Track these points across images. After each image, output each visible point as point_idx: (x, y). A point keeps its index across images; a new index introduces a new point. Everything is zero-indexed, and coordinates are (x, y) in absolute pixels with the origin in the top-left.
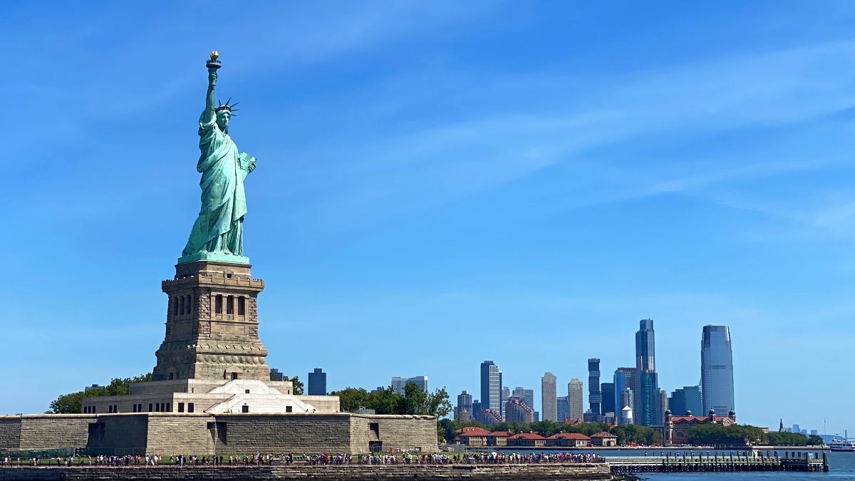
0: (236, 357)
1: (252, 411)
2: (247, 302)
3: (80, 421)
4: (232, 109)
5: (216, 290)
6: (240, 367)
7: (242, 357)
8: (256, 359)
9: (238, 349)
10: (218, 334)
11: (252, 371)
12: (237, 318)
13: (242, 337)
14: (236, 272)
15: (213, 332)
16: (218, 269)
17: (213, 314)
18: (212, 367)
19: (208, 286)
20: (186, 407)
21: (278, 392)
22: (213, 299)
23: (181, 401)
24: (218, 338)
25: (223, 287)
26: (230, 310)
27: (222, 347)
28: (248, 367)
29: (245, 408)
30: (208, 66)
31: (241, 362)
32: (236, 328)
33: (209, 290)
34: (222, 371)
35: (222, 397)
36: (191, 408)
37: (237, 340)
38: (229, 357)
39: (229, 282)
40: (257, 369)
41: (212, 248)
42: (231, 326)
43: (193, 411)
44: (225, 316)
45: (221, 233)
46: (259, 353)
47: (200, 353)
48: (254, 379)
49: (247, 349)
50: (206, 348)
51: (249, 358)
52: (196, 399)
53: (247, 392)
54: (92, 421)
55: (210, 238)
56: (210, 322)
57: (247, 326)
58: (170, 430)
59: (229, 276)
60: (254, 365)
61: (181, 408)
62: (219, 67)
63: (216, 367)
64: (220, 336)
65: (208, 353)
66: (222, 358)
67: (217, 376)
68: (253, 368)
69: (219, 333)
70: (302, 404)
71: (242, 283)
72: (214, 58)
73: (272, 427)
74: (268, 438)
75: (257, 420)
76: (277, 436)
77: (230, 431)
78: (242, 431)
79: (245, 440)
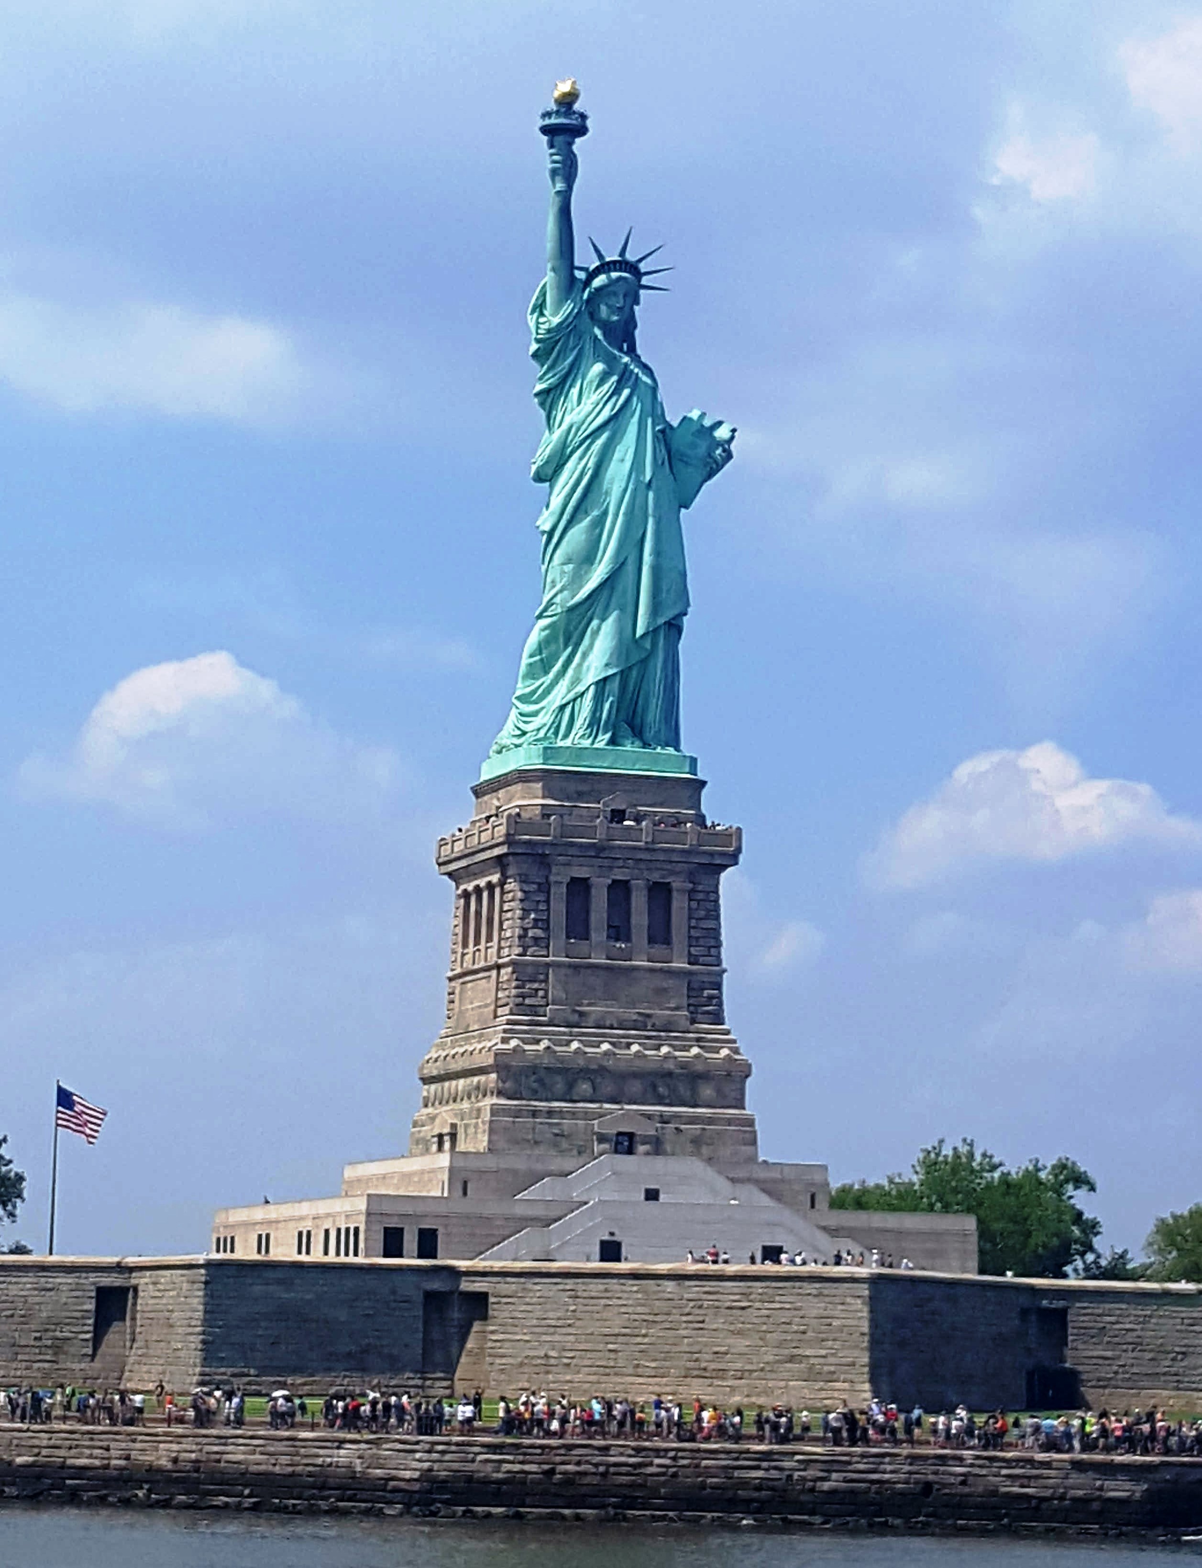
0: (636, 1085)
1: (632, 1258)
2: (679, 904)
3: (70, 1279)
5: (568, 863)
6: (649, 1117)
7: (659, 1082)
8: (708, 1089)
9: (644, 1053)
10: (572, 1007)
11: (696, 1130)
14: (644, 803)
15: (557, 1003)
16: (580, 795)
17: (558, 939)
18: (550, 1113)
19: (540, 851)
20: (410, 1242)
21: (765, 1200)
22: (559, 893)
23: (393, 1223)
24: (576, 1018)
25: (593, 853)
26: (620, 930)
27: (581, 1049)
28: (677, 1116)
29: (611, 1249)
31: (659, 1099)
32: (642, 987)
33: (546, 863)
34: (583, 1128)
35: (539, 1211)
36: (428, 1244)
37: (645, 1024)
40: (711, 1122)
41: (563, 726)
42: (620, 982)
43: (432, 1256)
44: (599, 949)
45: (596, 676)
46: (720, 1069)
48: (697, 1153)
49: (673, 1055)
50: (531, 1052)
51: (683, 1085)
52: (447, 1217)
53: (652, 1195)
54: (107, 1280)
55: (566, 697)
56: (548, 966)
57: (680, 982)
58: (283, 1314)
59: (618, 816)
60: (702, 1110)
61: (393, 1242)
62: (582, 131)
63: (561, 1114)
64: (582, 1014)
65: (535, 1069)
66: (585, 1085)
67: (565, 1145)
68: (693, 1120)
69: (580, 1005)
70: (823, 1241)
71: (661, 841)
72: (566, 103)
73: (623, 1310)
74: (611, 1347)
75: (581, 1287)
76: (639, 1340)
77: (499, 1321)
78: (535, 1322)
79: (542, 1354)
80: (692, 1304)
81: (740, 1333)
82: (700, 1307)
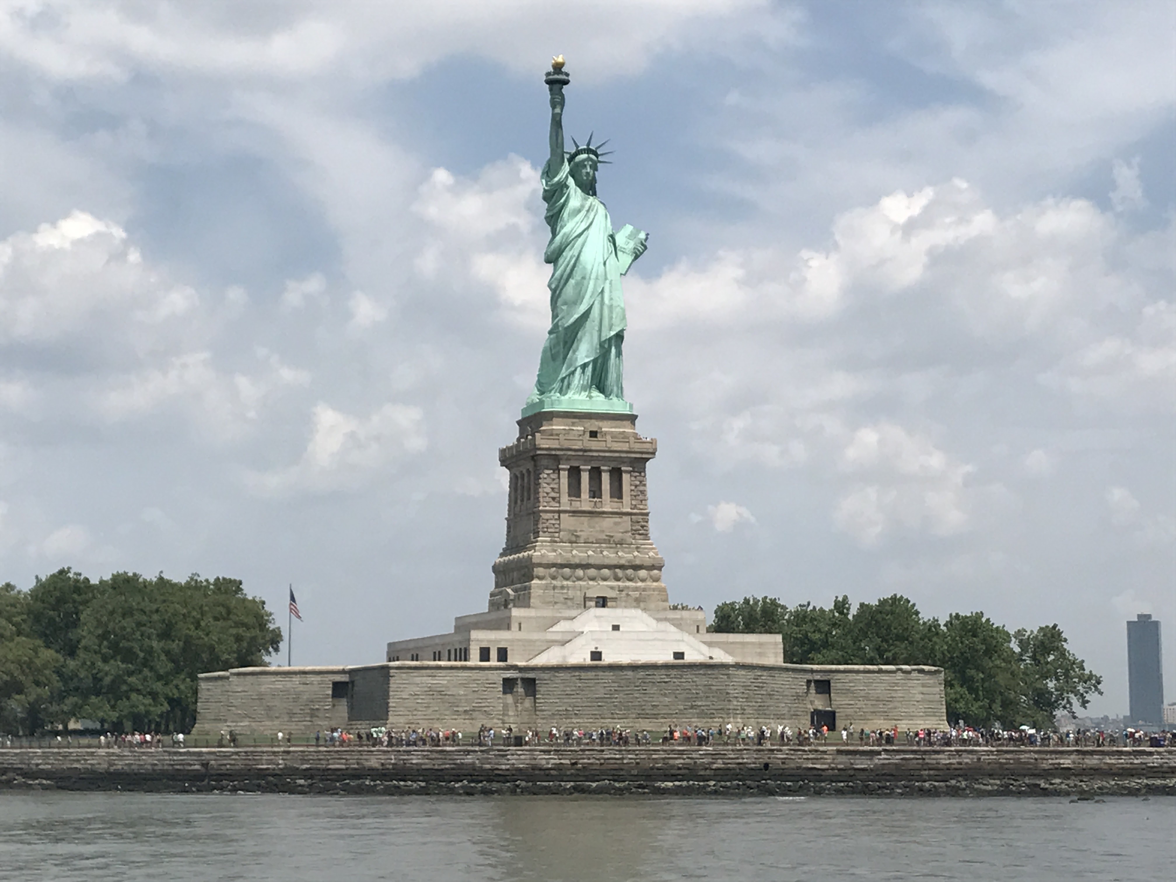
0: (606, 572)
1: (608, 659)
2: (626, 478)
3: (318, 678)
4: (599, 152)
5: (568, 459)
6: (612, 588)
7: (617, 570)
8: (643, 573)
9: (610, 556)
10: (573, 533)
11: (637, 594)
12: (608, 504)
13: (618, 536)
14: (606, 427)
15: (564, 530)
16: (573, 424)
17: (565, 498)
18: (562, 587)
19: (553, 453)
20: (494, 654)
21: (673, 629)
22: (564, 474)
23: (484, 645)
24: (574, 539)
25: (581, 453)
26: (596, 492)
27: (578, 554)
28: (628, 588)
29: (596, 655)
30: (548, 82)
31: (617, 579)
32: (607, 523)
33: (557, 459)
34: (579, 595)
35: (558, 637)
36: (503, 654)
37: (609, 541)
38: (592, 572)
39: (594, 445)
40: (644, 590)
41: (564, 389)
42: (597, 519)
43: (506, 661)
44: (585, 503)
45: (580, 362)
46: (648, 563)
47: (540, 565)
48: (637, 607)
49: (624, 556)
50: (551, 556)
51: (630, 572)
52: (512, 641)
53: (616, 628)
54: (338, 678)
55: (564, 373)
56: (559, 512)
57: (627, 518)
58: (431, 691)
59: (593, 434)
60: (640, 584)
61: (485, 654)
62: (566, 82)
63: (568, 588)
64: (577, 536)
65: (554, 565)
66: (580, 572)
67: (569, 603)
68: (636, 589)
69: (576, 531)
70: (705, 649)
71: (616, 446)
72: (558, 68)
73: (605, 685)
74: (600, 704)
75: (583, 674)
76: (614, 700)
77: (542, 693)
78: (559, 693)
79: (564, 708)
80: (640, 681)
81: (665, 695)
82: (645, 683)
